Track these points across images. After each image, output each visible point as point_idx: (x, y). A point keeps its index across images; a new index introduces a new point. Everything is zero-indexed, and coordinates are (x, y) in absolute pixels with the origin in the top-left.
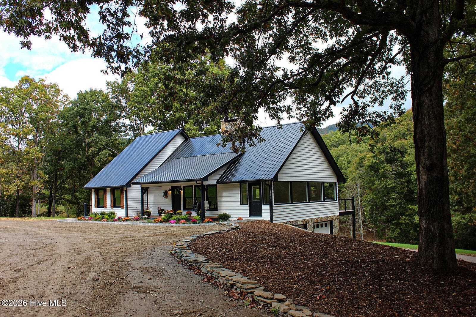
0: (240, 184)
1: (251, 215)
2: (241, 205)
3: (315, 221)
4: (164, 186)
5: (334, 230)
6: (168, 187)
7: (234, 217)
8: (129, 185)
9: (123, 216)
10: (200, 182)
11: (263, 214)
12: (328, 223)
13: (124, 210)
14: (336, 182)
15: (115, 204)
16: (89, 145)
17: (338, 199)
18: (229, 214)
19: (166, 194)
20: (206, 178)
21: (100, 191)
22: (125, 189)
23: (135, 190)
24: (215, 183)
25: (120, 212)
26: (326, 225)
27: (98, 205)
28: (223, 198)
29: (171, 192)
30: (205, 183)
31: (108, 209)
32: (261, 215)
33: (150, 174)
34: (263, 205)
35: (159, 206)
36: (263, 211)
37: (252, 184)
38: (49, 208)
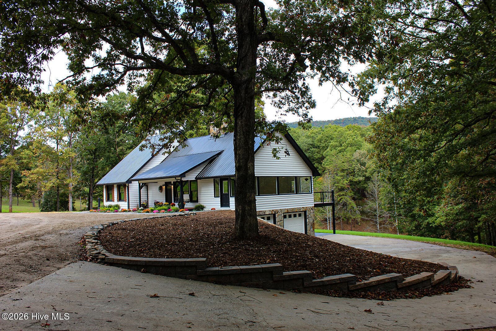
0: (214, 180)
1: (222, 206)
2: (215, 197)
3: (286, 211)
4: (159, 181)
5: (307, 220)
6: (162, 183)
7: (208, 208)
8: (129, 181)
9: (126, 208)
10: (180, 178)
11: (230, 205)
12: (303, 214)
13: (127, 203)
14: (311, 177)
15: (120, 199)
16: (118, 144)
17: (313, 192)
18: (205, 205)
19: (161, 188)
20: (183, 175)
21: (110, 187)
22: (127, 185)
23: (135, 186)
24: (194, 179)
25: (123, 205)
26: (300, 215)
27: (108, 200)
28: (202, 191)
29: (164, 187)
30: (184, 179)
31: (115, 202)
32: (228, 206)
33: (148, 171)
34: (231, 197)
35: (155, 199)
36: (230, 202)
37: (222, 179)
38: (89, 205)
